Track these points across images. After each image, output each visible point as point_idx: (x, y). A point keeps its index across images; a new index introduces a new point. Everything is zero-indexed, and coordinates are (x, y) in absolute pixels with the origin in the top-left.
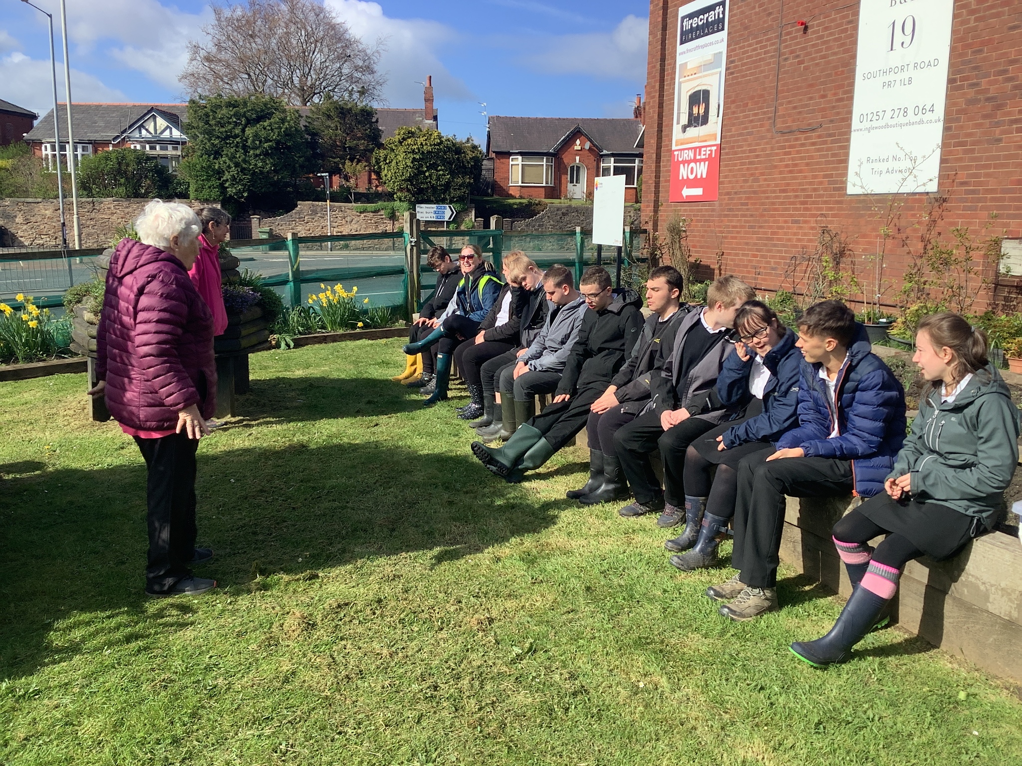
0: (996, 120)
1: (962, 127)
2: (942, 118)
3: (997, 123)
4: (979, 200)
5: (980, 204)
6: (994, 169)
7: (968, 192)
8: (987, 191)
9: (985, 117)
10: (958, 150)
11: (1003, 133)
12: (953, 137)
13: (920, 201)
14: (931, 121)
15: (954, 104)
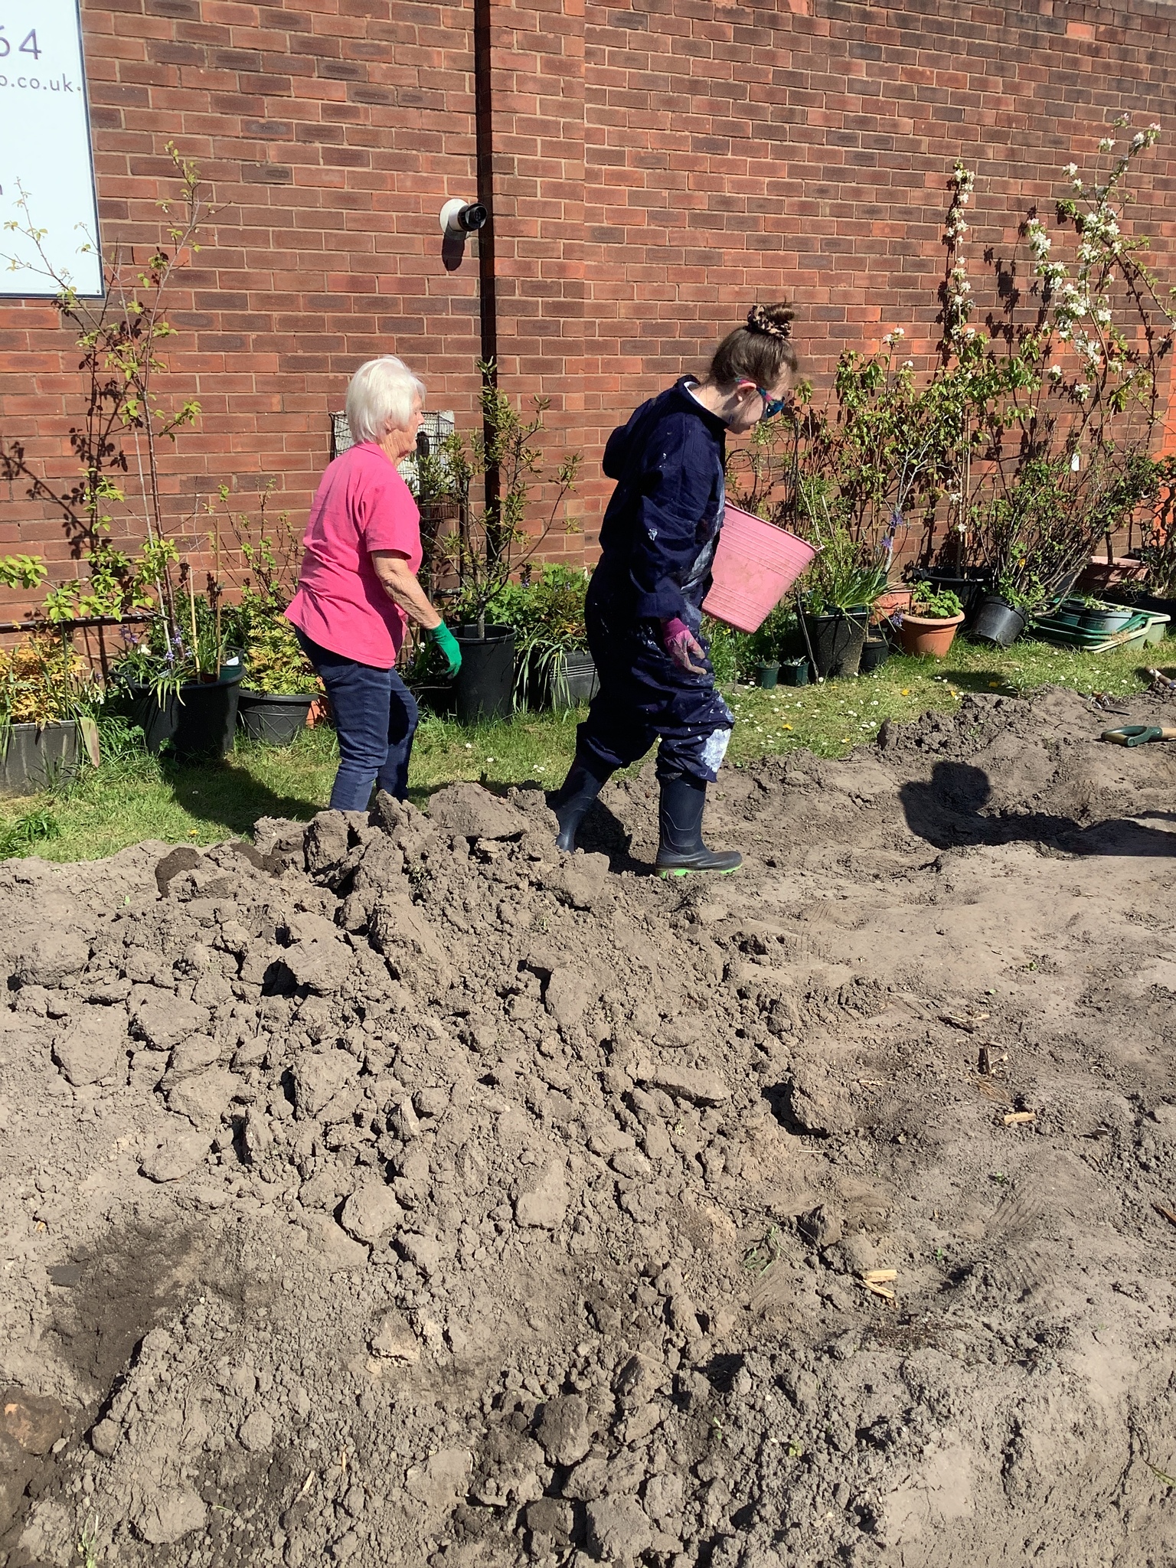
0: (262, 121)
1: (153, 120)
2: (76, 78)
3: (262, 126)
4: (249, 323)
5: (253, 335)
6: (279, 245)
7: (206, 301)
8: (267, 301)
9: (227, 104)
10: (154, 183)
11: (289, 155)
12: (125, 144)
13: (38, 320)
14: (35, 83)
15: (115, 50)
